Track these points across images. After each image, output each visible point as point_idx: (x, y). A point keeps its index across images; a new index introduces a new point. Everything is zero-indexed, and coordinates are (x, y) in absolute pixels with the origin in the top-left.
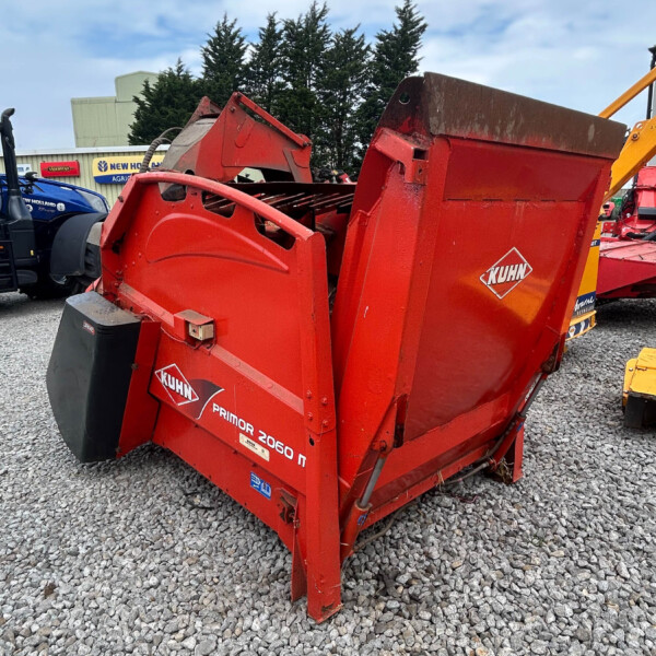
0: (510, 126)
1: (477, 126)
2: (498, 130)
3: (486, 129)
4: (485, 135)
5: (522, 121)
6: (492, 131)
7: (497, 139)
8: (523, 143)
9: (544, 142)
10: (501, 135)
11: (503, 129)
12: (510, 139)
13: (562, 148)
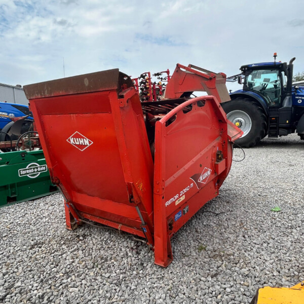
0: (46, 92)
1: (36, 95)
2: (43, 94)
3: (39, 95)
4: (39, 96)
5: (50, 89)
6: (41, 95)
7: (43, 97)
8: (53, 95)
9: (61, 93)
10: (44, 95)
11: (44, 93)
12: (47, 95)
13: (71, 93)
